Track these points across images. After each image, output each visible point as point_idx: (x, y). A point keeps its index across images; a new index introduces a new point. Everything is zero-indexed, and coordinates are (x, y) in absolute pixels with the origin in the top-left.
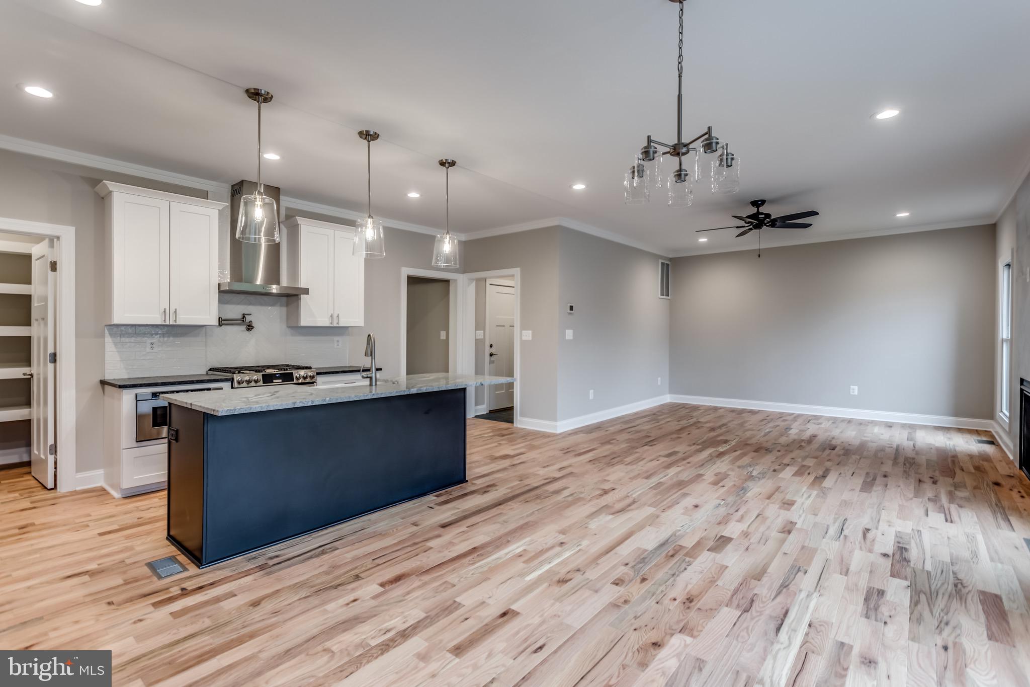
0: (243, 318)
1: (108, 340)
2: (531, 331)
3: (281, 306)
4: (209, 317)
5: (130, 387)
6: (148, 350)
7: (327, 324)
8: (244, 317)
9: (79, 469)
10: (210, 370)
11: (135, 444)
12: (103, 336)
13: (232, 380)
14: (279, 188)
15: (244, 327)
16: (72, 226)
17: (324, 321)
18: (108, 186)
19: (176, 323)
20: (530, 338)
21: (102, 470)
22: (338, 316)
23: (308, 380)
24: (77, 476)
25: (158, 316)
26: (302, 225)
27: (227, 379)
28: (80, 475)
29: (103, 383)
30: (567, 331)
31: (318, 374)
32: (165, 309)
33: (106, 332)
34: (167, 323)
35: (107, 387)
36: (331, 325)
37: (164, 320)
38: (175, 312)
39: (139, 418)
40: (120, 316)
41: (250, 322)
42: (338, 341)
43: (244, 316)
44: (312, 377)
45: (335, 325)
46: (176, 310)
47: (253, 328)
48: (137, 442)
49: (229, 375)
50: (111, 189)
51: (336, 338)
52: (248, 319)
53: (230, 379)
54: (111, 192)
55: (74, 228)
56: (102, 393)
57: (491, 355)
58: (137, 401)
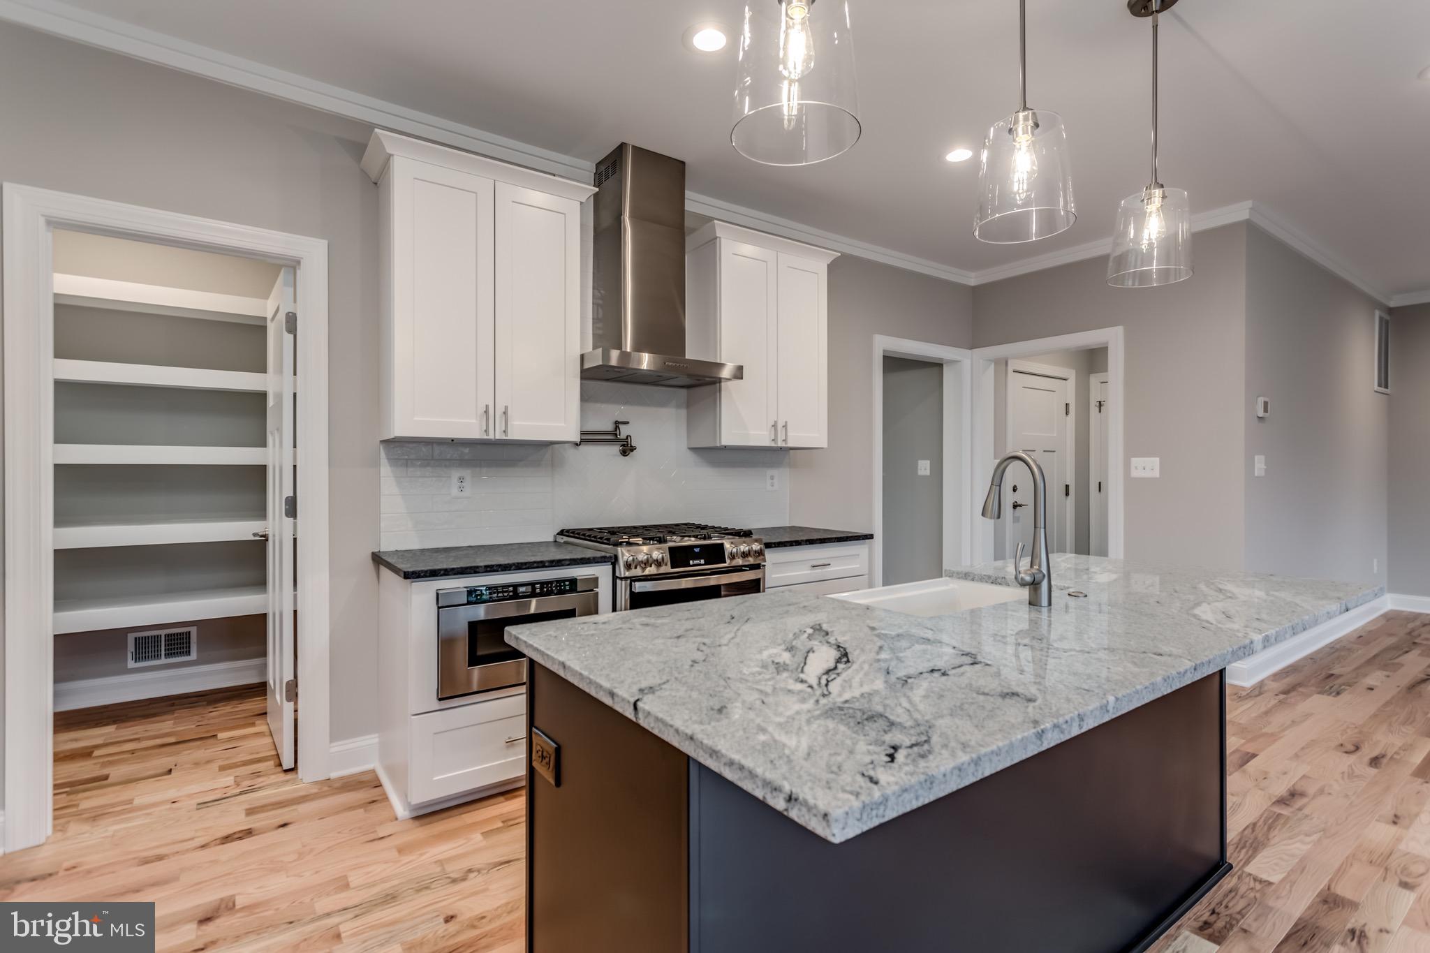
0: (616, 431)
1: (386, 470)
2: (1158, 459)
3: (678, 407)
4: (563, 425)
5: (425, 576)
6: (455, 491)
7: (766, 443)
8: (617, 428)
9: (335, 736)
10: (562, 533)
11: (436, 705)
12: (376, 464)
13: (614, 561)
14: (683, 163)
15: (616, 449)
16: (323, 238)
17: (761, 437)
18: (383, 139)
19: (506, 436)
20: (1157, 474)
21: (377, 735)
22: (785, 426)
23: (751, 560)
24: (333, 750)
25: (474, 421)
26: (722, 240)
27: (605, 557)
28: (339, 747)
29: (378, 559)
30: (1256, 458)
31: (768, 545)
32: (487, 406)
33: (383, 455)
34: (491, 437)
35: (385, 572)
36: (773, 445)
37: (486, 431)
38: (504, 413)
39: (445, 644)
40: (405, 423)
41: (627, 437)
42: (772, 478)
43: (617, 424)
44: (760, 553)
45: (780, 444)
46: (506, 408)
47: (633, 449)
48: (440, 700)
49: (608, 549)
50: (389, 150)
51: (770, 472)
52: (624, 431)
53: (611, 557)
54: (390, 155)
55: (326, 242)
56: (375, 578)
57: (1015, 506)
58: (439, 608)
